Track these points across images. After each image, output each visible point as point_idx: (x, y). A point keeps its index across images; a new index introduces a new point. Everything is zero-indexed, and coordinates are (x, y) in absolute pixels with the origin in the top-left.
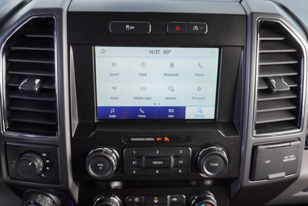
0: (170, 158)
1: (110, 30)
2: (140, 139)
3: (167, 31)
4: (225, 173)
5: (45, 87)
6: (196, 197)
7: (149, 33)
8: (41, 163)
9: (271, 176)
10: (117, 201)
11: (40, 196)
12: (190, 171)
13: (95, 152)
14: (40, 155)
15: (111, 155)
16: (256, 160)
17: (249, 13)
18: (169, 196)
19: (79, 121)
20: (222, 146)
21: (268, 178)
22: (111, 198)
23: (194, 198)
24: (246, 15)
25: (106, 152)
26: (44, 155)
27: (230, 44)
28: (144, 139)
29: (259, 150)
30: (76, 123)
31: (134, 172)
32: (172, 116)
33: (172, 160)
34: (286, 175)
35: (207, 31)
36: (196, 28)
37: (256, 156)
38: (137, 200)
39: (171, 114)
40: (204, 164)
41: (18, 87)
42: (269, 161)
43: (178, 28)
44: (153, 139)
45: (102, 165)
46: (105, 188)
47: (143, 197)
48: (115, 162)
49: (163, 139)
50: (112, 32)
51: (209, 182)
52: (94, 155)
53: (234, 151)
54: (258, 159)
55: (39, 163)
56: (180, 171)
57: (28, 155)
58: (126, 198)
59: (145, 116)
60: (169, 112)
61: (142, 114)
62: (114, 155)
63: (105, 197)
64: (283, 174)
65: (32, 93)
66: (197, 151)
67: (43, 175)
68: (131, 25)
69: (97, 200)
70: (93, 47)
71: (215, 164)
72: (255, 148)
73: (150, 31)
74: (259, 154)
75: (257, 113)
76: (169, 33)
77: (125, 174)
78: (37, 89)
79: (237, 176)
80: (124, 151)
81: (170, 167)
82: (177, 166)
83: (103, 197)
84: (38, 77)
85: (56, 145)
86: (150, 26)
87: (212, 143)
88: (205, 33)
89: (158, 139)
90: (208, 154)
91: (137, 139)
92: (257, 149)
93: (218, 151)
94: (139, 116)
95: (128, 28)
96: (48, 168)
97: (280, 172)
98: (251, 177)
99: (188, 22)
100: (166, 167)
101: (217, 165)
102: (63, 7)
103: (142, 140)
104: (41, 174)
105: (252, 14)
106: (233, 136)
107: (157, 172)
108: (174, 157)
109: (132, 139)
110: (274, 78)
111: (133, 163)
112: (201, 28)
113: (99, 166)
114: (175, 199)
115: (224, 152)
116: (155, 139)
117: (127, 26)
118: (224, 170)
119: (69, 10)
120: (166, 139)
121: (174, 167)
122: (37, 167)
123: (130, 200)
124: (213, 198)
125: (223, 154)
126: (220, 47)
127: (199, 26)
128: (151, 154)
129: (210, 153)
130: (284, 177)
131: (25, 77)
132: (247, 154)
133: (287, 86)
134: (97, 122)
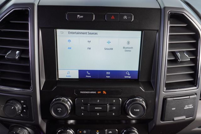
0: (107, 105)
1: (67, 18)
2: (86, 92)
3: (106, 19)
4: (144, 116)
5: (23, 56)
6: (125, 131)
7: (93, 20)
8: (20, 107)
9: (176, 119)
10: (72, 133)
11: (20, 128)
12: (120, 114)
13: (56, 100)
14: (19, 102)
15: (67, 103)
16: (165, 107)
17: (162, 7)
18: (106, 130)
19: (45, 79)
20: (142, 97)
21: (173, 120)
22: (68, 131)
23: (123, 132)
24: (161, 9)
25: (63, 101)
26: (22, 102)
27: (149, 29)
28: (89, 92)
29: (167, 101)
30: (43, 80)
31: (83, 114)
32: (109, 77)
33: (108, 106)
34: (186, 118)
35: (133, 20)
36: (125, 17)
37: (166, 105)
38: (85, 132)
39: (108, 75)
40: (130, 109)
41: (5, 56)
42: (174, 109)
43: (113, 17)
44: (95, 92)
45: (60, 109)
46: (63, 124)
47: (89, 130)
48: (69, 107)
49: (102, 92)
50: (68, 20)
51: (134, 121)
52: (55, 102)
53: (150, 101)
54: (167, 106)
55: (18, 107)
56: (114, 114)
57: (11, 101)
58: (78, 131)
59: (90, 77)
60: (107, 74)
61: (88, 75)
62: (69, 102)
63: (64, 130)
64: (184, 117)
65: (14, 60)
66: (125, 101)
67: (21, 115)
68: (81, 15)
69: (59, 131)
70: (55, 30)
71: (137, 110)
72: (165, 100)
73: (94, 19)
74: (168, 104)
75: (167, 76)
76: (107, 20)
77: (77, 115)
78: (17, 58)
79: (152, 118)
80: (76, 100)
81: (106, 111)
82: (111, 111)
83: (62, 130)
84: (18, 50)
85: (30, 96)
86: (94, 16)
87: (136, 96)
88: (132, 21)
89: (99, 92)
90: (133, 103)
91: (84, 92)
92: (167, 100)
93: (139, 101)
94: (87, 76)
95: (78, 17)
96: (24, 111)
97: (182, 116)
98: (162, 119)
99: (120, 13)
100: (104, 111)
101: (138, 110)
102: (35, 3)
103: (88, 93)
104: (20, 114)
105: (165, 8)
106: (151, 91)
107: (98, 114)
108: (110, 104)
109: (81, 92)
110: (179, 52)
111: (82, 108)
112: (129, 17)
113: (59, 110)
114: (110, 132)
115: (143, 102)
116: (97, 92)
117: (78, 16)
118: (143, 114)
119: (39, 5)
120: (104, 92)
121: (109, 111)
122: (17, 110)
123: (80, 132)
124: (136, 132)
125: (143, 103)
126: (142, 31)
127: (127, 16)
128: (94, 103)
129: (134, 103)
130: (185, 119)
131: (9, 49)
132: (159, 103)
133: (188, 58)
134: (58, 80)
